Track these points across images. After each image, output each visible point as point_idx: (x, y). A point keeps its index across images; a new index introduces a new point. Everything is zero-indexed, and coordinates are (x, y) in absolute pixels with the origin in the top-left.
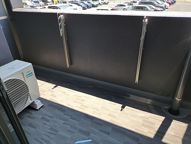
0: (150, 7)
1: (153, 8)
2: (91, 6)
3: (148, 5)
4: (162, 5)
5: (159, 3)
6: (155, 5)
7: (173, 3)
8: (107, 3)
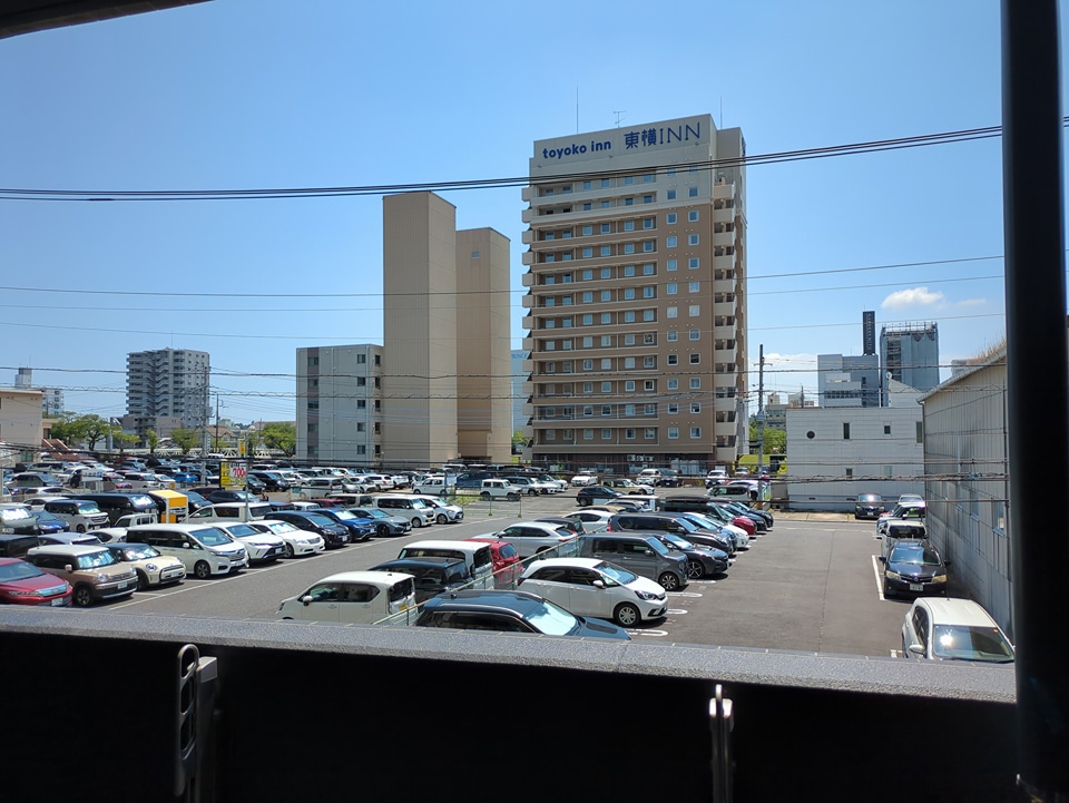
0: (665, 542)
1: (679, 548)
2: (372, 531)
3: (657, 533)
4: (715, 533)
5: (701, 527)
6: (684, 535)
7: (761, 528)
8: (457, 517)
